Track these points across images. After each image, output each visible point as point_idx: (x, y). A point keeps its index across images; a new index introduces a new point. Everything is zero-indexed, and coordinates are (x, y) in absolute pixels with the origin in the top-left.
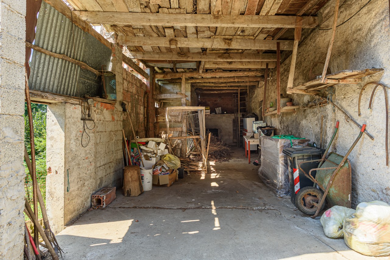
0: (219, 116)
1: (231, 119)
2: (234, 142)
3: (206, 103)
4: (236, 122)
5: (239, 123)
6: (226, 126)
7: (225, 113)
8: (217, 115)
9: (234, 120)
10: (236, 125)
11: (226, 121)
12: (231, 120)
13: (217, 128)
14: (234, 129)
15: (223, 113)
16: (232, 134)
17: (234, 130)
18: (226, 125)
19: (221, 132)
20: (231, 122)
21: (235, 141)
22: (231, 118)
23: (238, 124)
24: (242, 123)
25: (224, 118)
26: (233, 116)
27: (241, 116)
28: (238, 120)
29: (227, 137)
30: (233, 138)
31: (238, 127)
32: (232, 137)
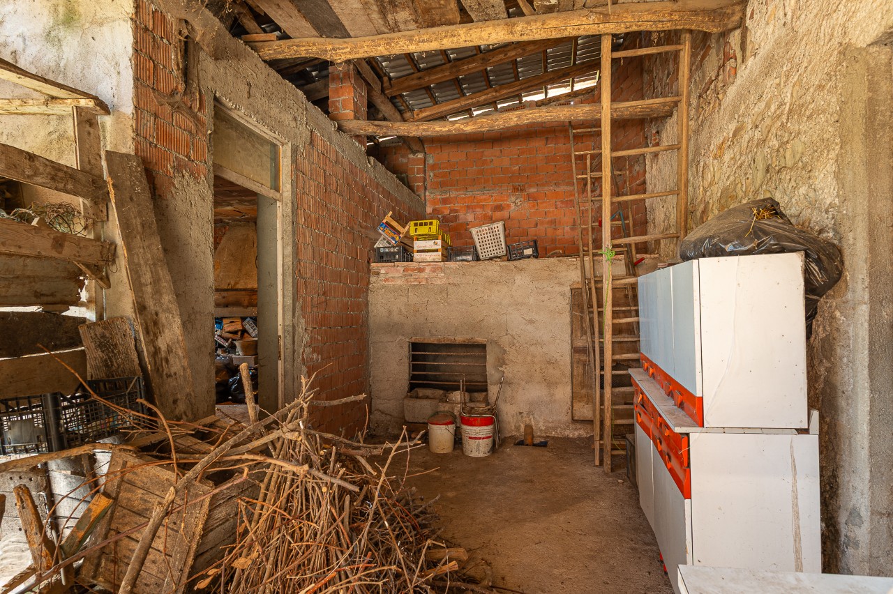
0: (494, 269)
1: (557, 289)
2: (574, 421)
3: (456, 217)
4: (591, 306)
5: (608, 310)
6: (530, 328)
7: (528, 257)
8: (482, 265)
9: (575, 293)
10: (591, 320)
11: (532, 300)
12: (563, 294)
13: (480, 339)
14: (580, 343)
15: (513, 254)
16: (568, 372)
17: (575, 350)
18: (531, 322)
19: (501, 362)
20: (563, 304)
21: (584, 411)
22: (561, 284)
23: (600, 314)
24: (627, 314)
25: (520, 279)
26: (570, 273)
27: (621, 269)
28: (599, 291)
29: (535, 392)
30: (573, 398)
31: (601, 333)
32: (563, 392)
